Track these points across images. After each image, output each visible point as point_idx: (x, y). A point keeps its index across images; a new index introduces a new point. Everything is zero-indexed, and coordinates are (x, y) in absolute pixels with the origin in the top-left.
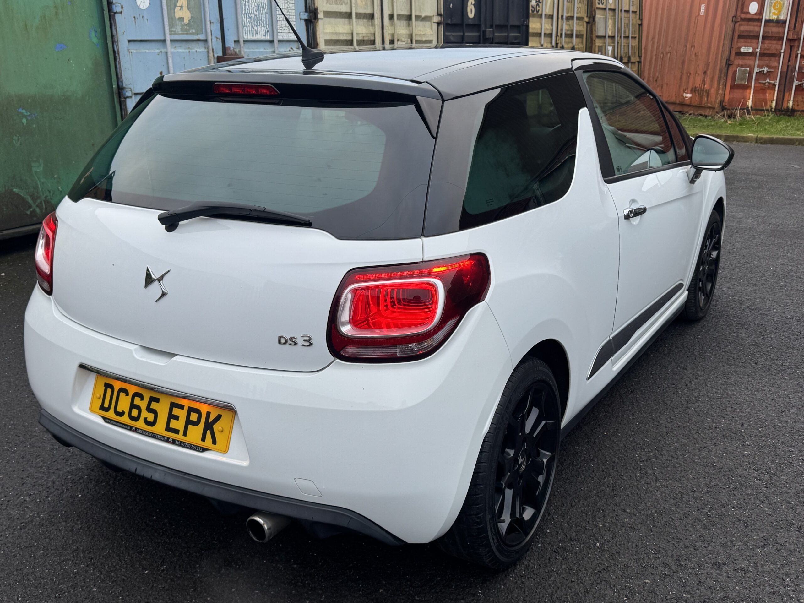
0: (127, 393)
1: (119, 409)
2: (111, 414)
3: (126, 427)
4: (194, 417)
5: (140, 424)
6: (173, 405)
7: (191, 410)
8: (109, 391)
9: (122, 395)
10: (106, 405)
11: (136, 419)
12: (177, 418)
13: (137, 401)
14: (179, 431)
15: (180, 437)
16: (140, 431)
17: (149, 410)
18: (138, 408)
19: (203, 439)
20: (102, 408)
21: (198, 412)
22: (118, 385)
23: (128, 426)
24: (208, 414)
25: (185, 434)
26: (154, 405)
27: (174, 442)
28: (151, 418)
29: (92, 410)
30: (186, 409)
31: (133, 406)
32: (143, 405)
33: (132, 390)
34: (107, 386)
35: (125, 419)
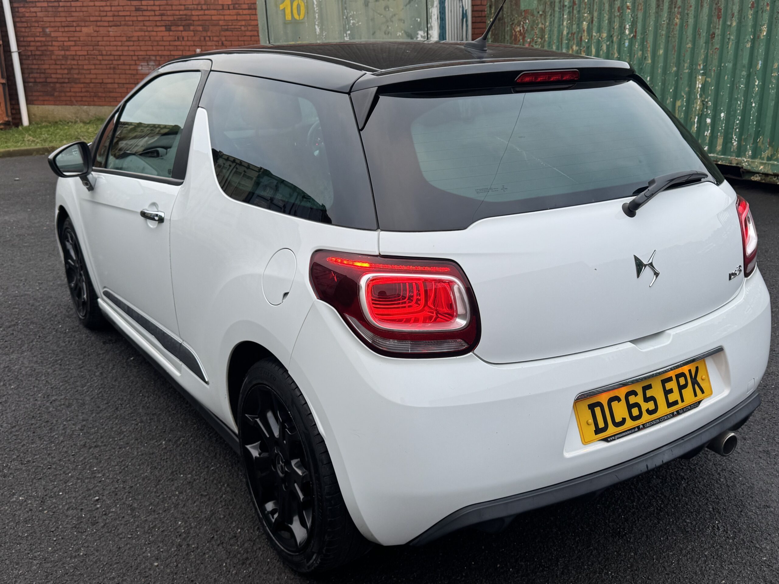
0: (618, 399)
1: (618, 419)
2: (612, 430)
3: (633, 431)
4: (682, 381)
5: (646, 418)
6: (664, 382)
7: (678, 376)
8: (598, 410)
9: (614, 404)
10: (601, 425)
11: (639, 417)
12: (671, 391)
13: (632, 399)
14: (677, 400)
15: (680, 405)
16: (648, 425)
17: (647, 400)
18: (637, 405)
19: (696, 395)
20: (598, 431)
21: (683, 375)
22: (604, 399)
23: (634, 428)
24: (690, 371)
25: (683, 401)
26: (649, 393)
27: (678, 413)
28: (651, 405)
29: (585, 442)
30: (674, 378)
31: (630, 407)
32: (639, 399)
33: (622, 393)
34: (592, 407)
35: (630, 424)
